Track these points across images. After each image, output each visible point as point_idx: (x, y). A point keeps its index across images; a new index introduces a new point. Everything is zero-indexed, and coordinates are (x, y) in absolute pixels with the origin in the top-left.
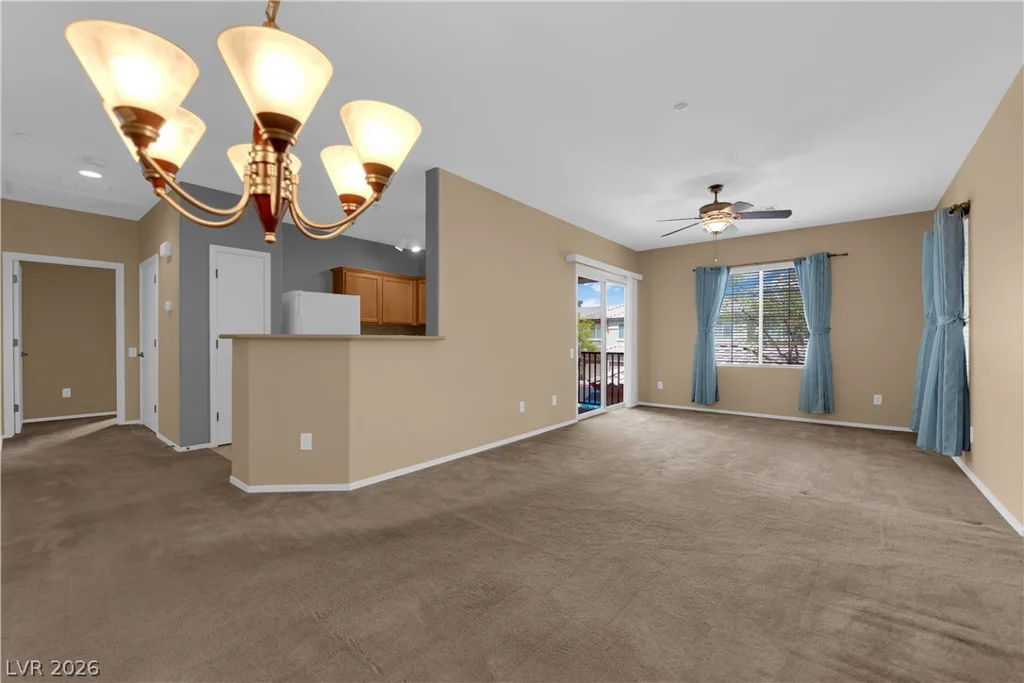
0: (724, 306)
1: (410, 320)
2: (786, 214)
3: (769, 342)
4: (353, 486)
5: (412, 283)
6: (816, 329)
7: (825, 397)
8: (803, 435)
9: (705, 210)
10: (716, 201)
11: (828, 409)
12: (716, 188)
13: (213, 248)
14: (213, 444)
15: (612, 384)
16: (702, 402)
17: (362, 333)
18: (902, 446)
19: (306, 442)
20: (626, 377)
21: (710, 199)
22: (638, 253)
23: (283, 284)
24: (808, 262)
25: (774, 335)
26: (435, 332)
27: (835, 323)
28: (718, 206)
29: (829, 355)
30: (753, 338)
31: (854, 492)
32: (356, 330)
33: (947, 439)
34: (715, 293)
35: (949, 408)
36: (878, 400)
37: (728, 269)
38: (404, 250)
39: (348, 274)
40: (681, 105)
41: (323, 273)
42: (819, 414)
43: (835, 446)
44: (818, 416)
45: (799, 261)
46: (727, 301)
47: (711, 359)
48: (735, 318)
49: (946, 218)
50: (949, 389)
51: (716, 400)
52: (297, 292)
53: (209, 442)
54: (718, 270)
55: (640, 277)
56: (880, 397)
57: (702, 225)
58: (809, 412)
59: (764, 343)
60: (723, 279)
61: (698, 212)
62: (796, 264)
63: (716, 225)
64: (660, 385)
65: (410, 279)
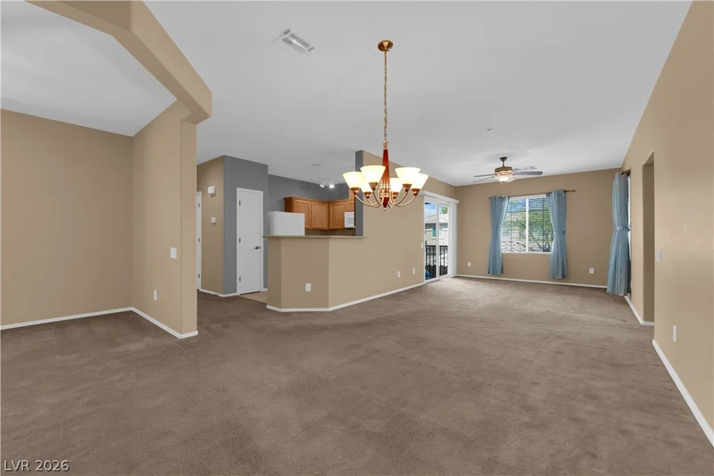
0: (507, 217)
1: (325, 226)
2: (541, 173)
3: (532, 239)
4: (331, 309)
5: (326, 206)
6: (558, 233)
7: (563, 269)
8: (550, 289)
9: (498, 170)
10: (503, 166)
11: (564, 277)
12: (503, 159)
13: (238, 189)
14: (238, 294)
15: (430, 265)
16: (494, 273)
17: (306, 234)
18: (602, 294)
19: (308, 287)
20: (449, 260)
21: (500, 164)
22: (456, 188)
23: (268, 208)
24: (553, 194)
25: (535, 235)
26: (362, 235)
27: (568, 228)
28: (504, 168)
29: (565, 246)
30: (522, 236)
31: (572, 311)
32: (303, 234)
33: (620, 288)
34: (501, 211)
35: (621, 272)
36: (592, 271)
37: (509, 198)
38: (325, 187)
39: (295, 200)
40: (489, 130)
41: (280, 200)
42: (559, 279)
43: (566, 294)
44: (558, 280)
45: (548, 194)
46: (508, 214)
47: (499, 248)
48: (512, 224)
49: (620, 177)
50: (621, 263)
51: (502, 272)
52: (275, 212)
53: (236, 292)
54: (502, 199)
55: (458, 202)
56: (593, 269)
57: (496, 178)
58: (554, 278)
59: (530, 240)
60: (506, 203)
61: (494, 171)
62: (547, 195)
63: (503, 178)
64: (469, 264)
65: (323, 202)
